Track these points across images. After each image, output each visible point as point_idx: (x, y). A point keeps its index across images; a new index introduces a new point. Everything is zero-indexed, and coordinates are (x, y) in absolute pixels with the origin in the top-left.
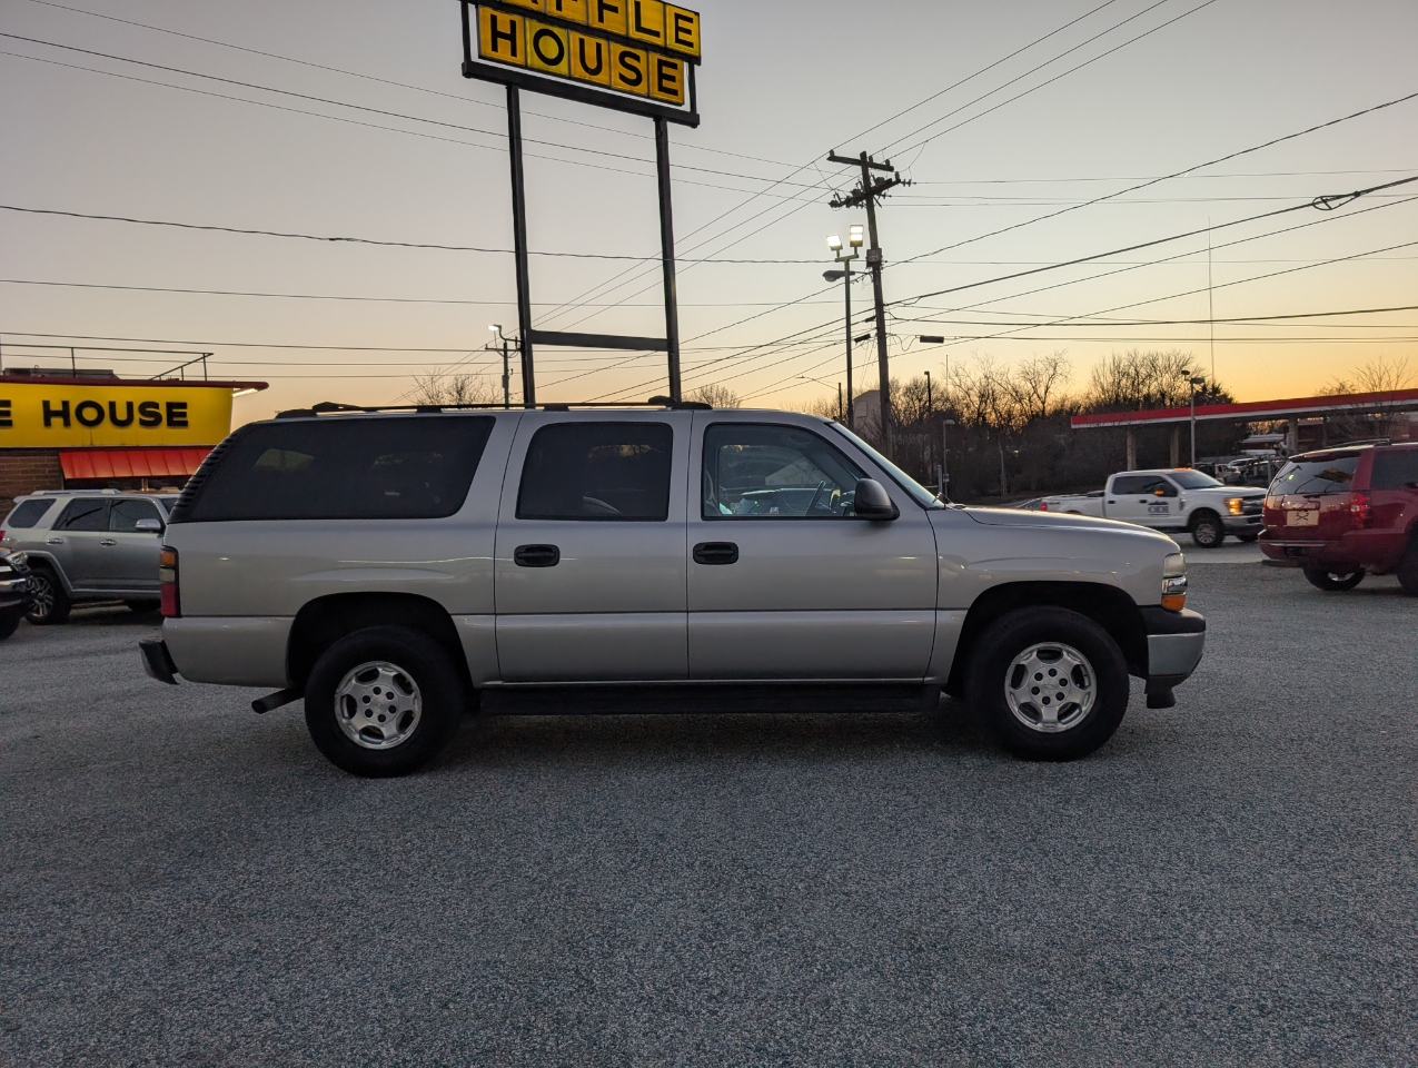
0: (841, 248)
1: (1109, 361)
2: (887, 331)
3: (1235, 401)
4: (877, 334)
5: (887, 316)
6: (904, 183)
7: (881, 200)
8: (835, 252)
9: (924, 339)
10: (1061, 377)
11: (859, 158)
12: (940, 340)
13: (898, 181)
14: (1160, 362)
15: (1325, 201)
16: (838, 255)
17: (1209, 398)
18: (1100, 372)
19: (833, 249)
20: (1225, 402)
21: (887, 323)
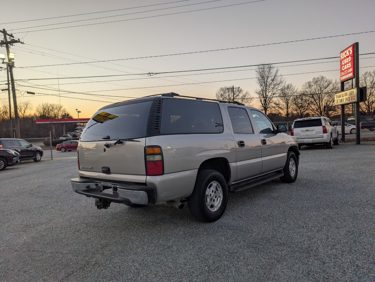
0: (5, 59)
1: (41, 105)
2: (16, 88)
3: (73, 118)
4: (12, 89)
5: (15, 84)
6: (21, 43)
7: (11, 46)
8: (2, 60)
9: (28, 93)
10: (29, 108)
11: (2, 31)
12: (34, 93)
13: (19, 42)
14: (54, 107)
15: (150, 74)
16: (3, 61)
17: (67, 117)
18: (39, 108)
19: (1, 59)
20: (71, 118)
21: (15, 86)
